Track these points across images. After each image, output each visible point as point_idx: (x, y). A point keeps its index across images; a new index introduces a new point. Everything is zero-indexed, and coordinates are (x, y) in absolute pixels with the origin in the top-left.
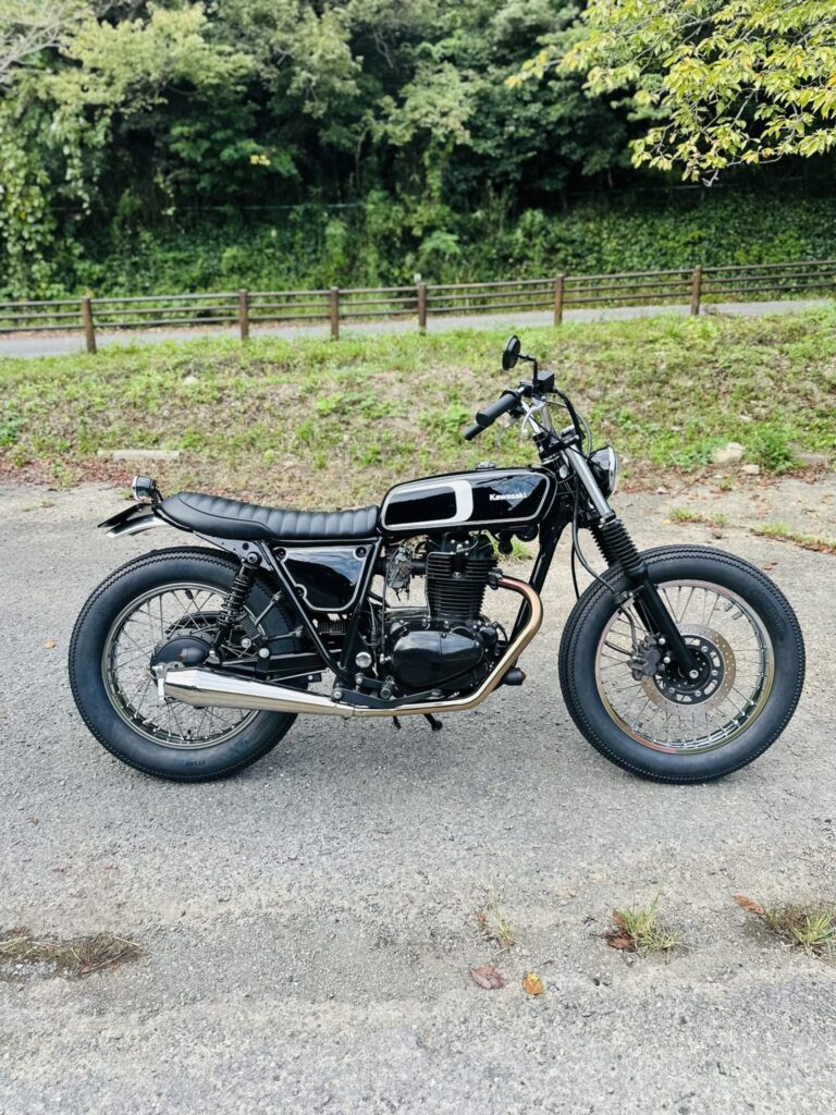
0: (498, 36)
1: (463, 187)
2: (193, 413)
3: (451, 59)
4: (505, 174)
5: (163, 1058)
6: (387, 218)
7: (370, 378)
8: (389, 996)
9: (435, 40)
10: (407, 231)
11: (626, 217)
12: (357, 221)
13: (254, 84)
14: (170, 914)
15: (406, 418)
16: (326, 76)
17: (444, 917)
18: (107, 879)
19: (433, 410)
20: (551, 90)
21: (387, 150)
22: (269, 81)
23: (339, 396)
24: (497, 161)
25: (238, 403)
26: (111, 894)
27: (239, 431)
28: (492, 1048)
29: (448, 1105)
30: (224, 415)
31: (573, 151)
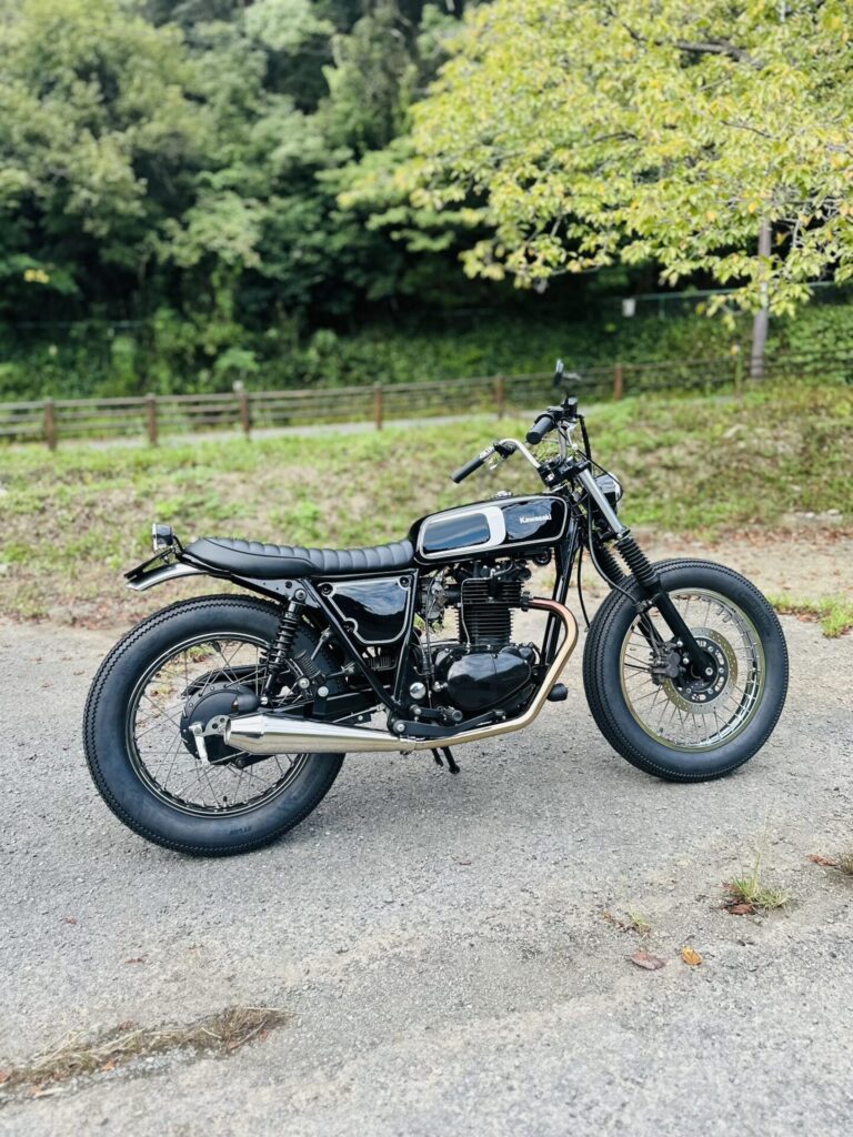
0: (277, 170)
1: (253, 308)
2: (11, 525)
3: (233, 188)
4: (294, 297)
5: (379, 1103)
6: (178, 336)
7: (210, 480)
8: (567, 997)
9: (215, 169)
10: (200, 349)
11: (412, 337)
12: (145, 339)
13: (27, 200)
14: (292, 975)
15: (255, 518)
16: (108, 198)
17: (571, 921)
18: (197, 958)
19: (283, 509)
20: (331, 221)
21: (173, 270)
22: (42, 199)
23: (180, 498)
24: (285, 284)
25: (64, 512)
26: (212, 971)
27: (68, 540)
28: (691, 1014)
29: (687, 1069)
30: (50, 525)
31: (357, 277)
